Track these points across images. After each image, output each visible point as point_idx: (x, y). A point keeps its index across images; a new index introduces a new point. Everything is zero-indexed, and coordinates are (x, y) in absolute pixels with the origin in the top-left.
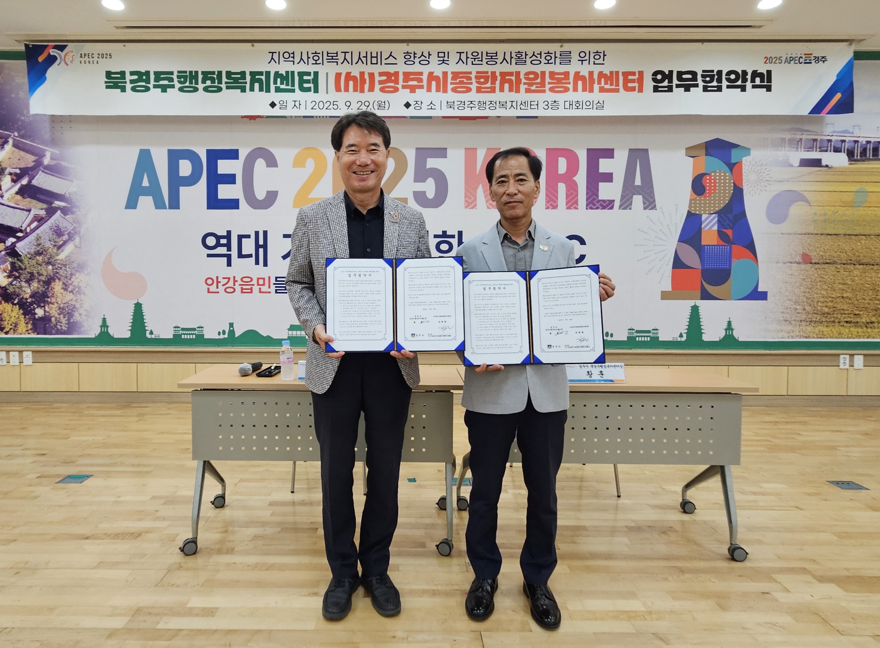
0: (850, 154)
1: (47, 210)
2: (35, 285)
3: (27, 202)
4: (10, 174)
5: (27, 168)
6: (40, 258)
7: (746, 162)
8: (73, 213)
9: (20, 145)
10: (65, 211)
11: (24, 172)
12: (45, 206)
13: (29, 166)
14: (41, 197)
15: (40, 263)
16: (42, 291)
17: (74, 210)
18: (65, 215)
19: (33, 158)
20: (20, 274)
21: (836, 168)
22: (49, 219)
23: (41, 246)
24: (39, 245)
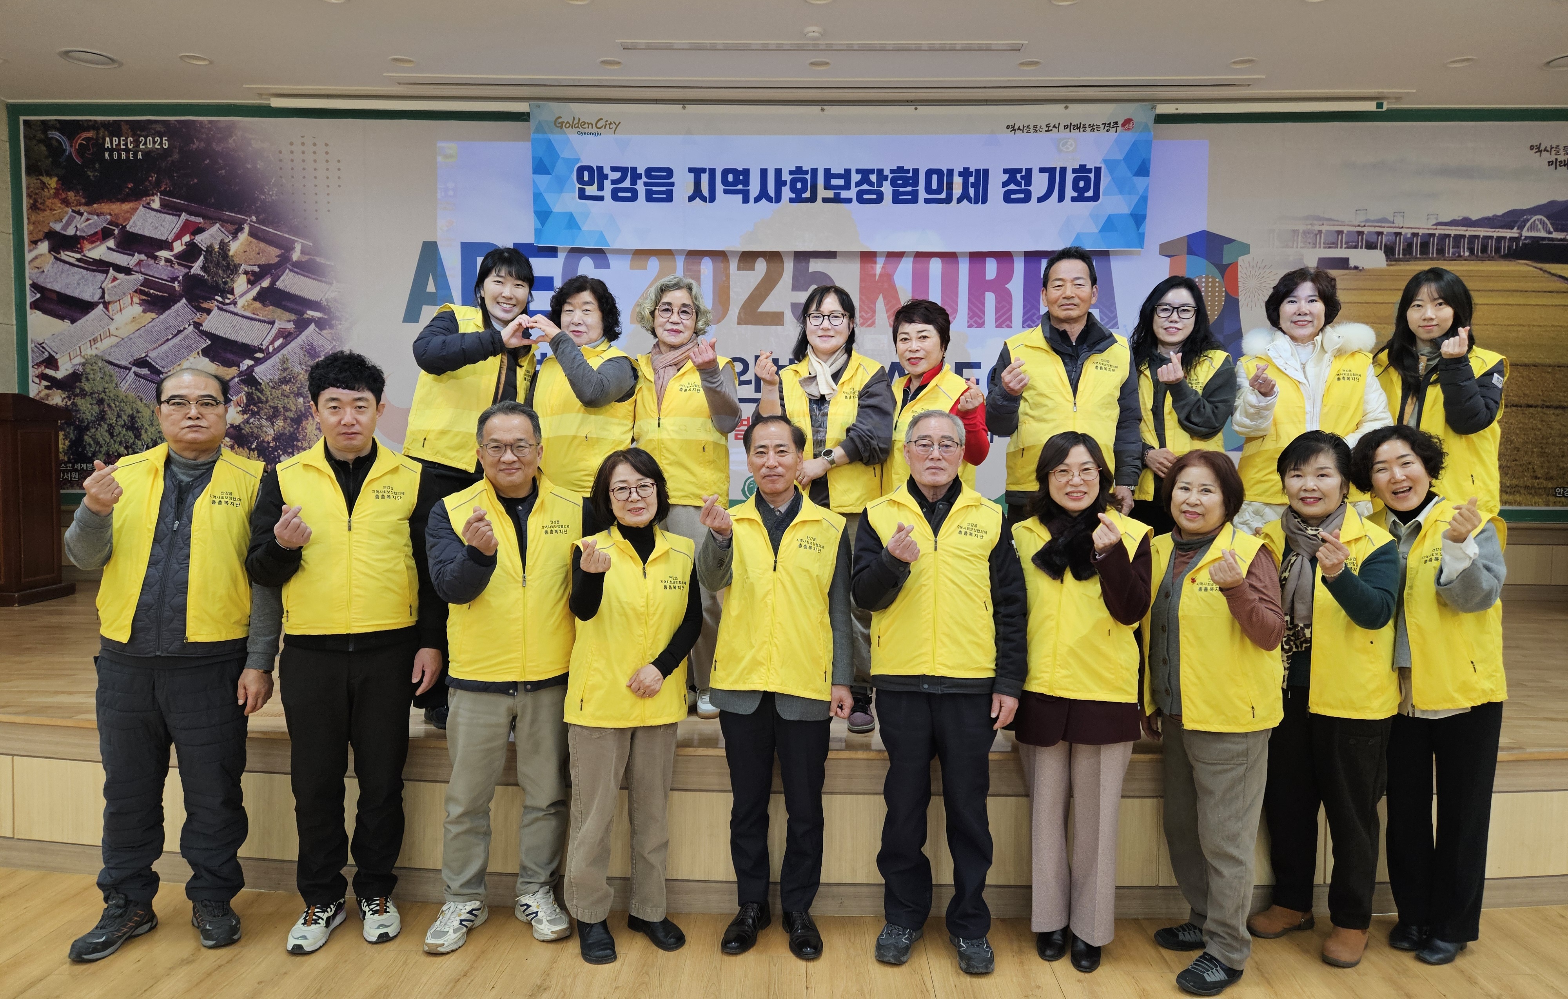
0: (1389, 252)
1: (296, 323)
2: (280, 423)
3: (270, 312)
4: (246, 273)
5: (269, 265)
6: (286, 388)
7: (1243, 262)
8: (331, 327)
9: (260, 234)
10: (321, 324)
11: (265, 270)
12: (293, 317)
13: (271, 262)
14: (289, 304)
15: (286, 393)
16: (289, 431)
17: (333, 322)
18: (321, 329)
19: (278, 252)
20: (260, 409)
21: (1369, 270)
22: (298, 335)
23: (288, 371)
24: (285, 370)
